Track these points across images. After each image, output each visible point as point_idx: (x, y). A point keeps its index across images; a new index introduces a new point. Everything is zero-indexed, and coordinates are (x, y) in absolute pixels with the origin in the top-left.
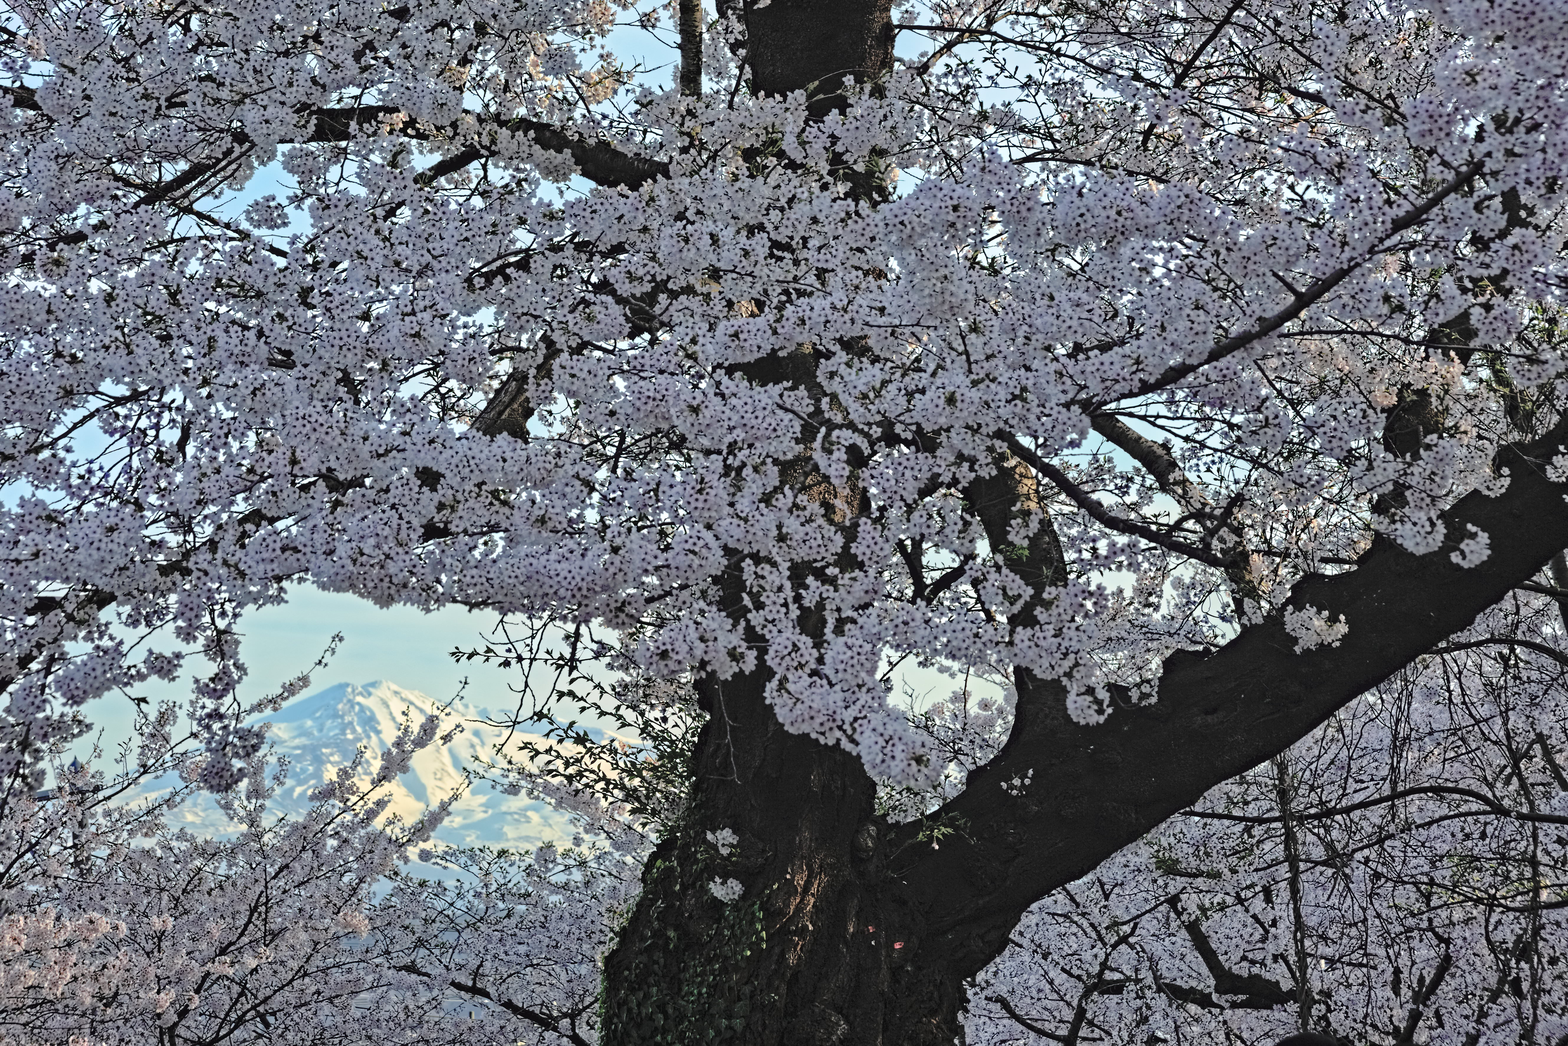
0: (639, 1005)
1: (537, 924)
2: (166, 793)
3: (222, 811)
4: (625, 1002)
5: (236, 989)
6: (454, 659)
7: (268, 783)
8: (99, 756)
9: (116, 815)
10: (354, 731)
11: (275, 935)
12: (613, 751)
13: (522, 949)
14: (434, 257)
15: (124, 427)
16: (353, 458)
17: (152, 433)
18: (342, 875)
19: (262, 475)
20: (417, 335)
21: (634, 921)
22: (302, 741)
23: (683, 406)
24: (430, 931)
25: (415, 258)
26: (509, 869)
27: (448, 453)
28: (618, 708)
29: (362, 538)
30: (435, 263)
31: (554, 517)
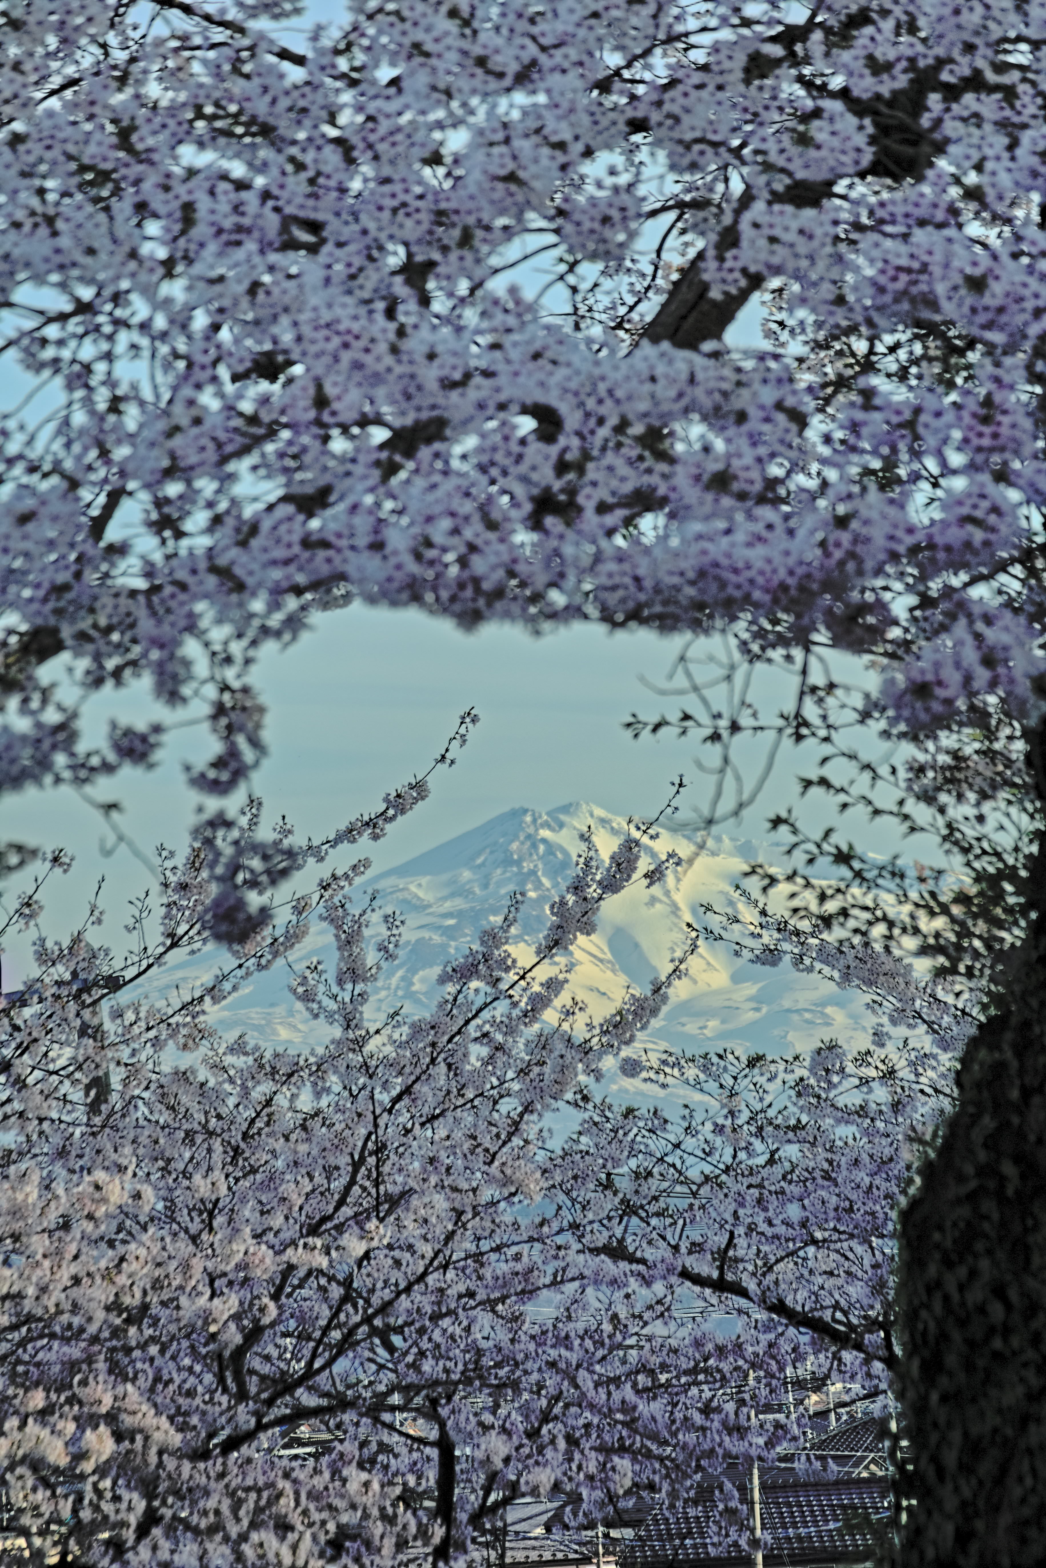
0: (961, 1288)
1: (817, 1174)
2: (207, 979)
3: (299, 1006)
4: (938, 1284)
5: (336, 1292)
6: (629, 733)
7: (371, 957)
8: (99, 921)
9: (130, 1016)
11: (395, 1201)
12: (899, 875)
13: (794, 1212)
14: (544, 49)
15: (56, 361)
16: (412, 390)
17: (101, 367)
18: (495, 1102)
19: (270, 425)
20: (511, 177)
21: (946, 1150)
22: (459, 903)
23: (958, 280)
24: (644, 1189)
25: (512, 52)
26: (769, 1087)
27: (561, 373)
28: (901, 803)
29: (429, 519)
30: (543, 59)
31: (742, 475)
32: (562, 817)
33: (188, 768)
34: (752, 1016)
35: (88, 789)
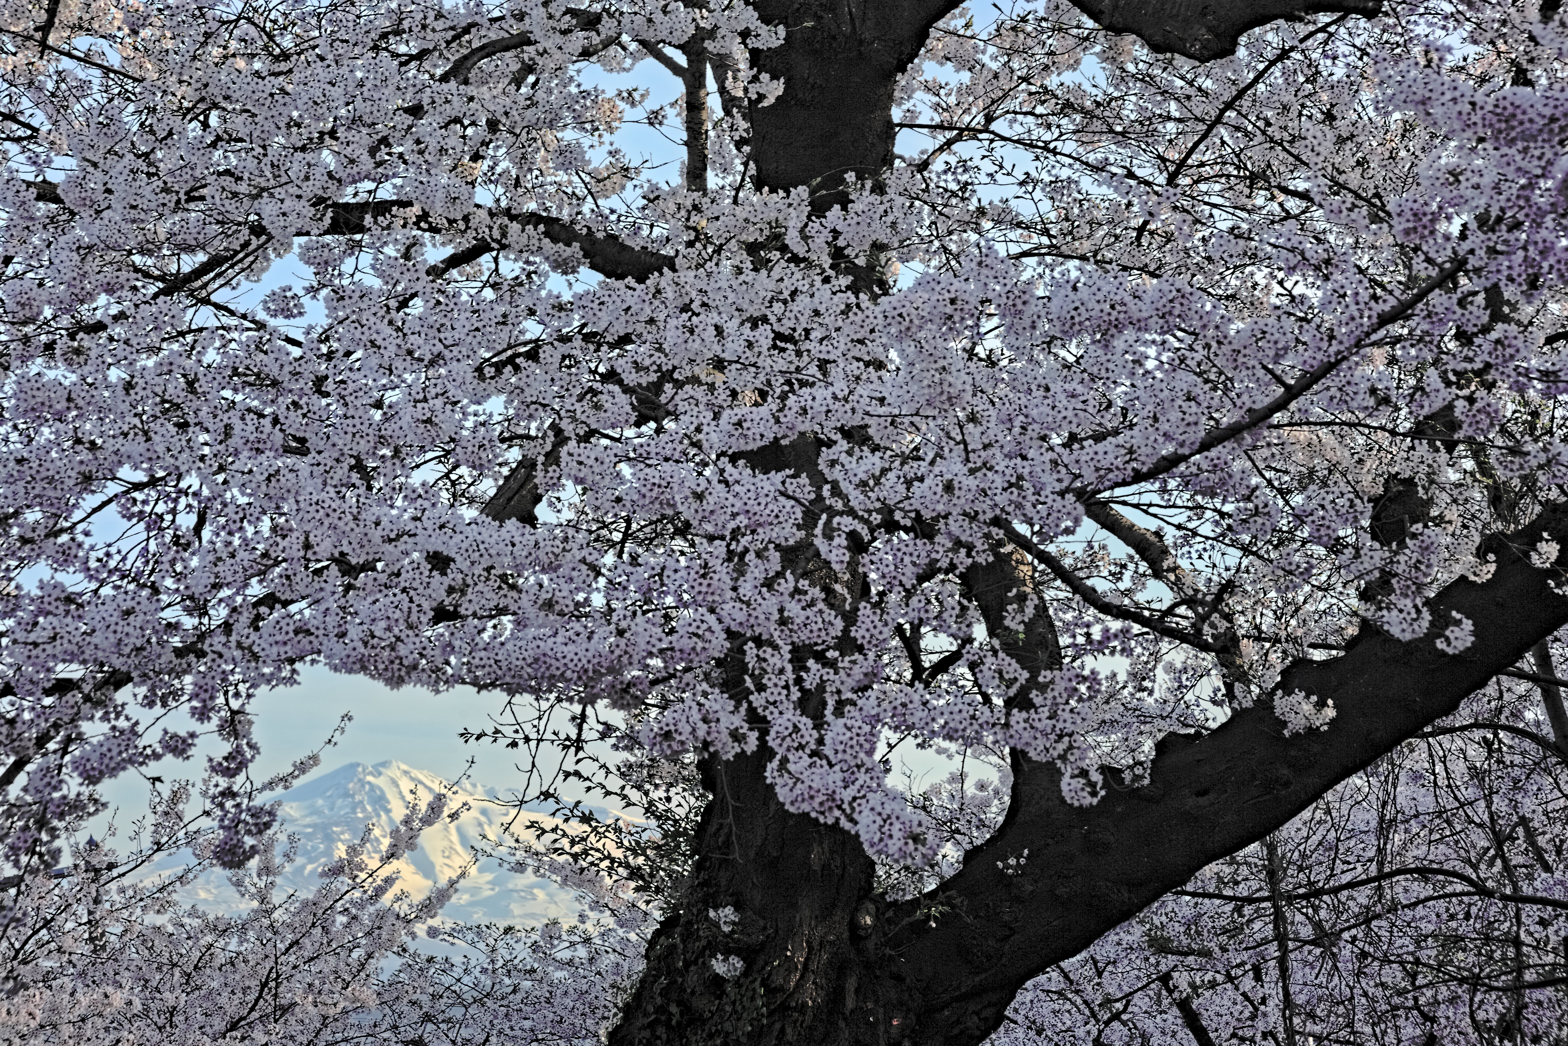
1: (542, 999)
2: (179, 870)
3: (234, 889)
6: (462, 740)
7: (278, 860)
8: (114, 834)
9: (130, 892)
10: (364, 810)
11: (286, 1009)
12: (618, 830)
13: (527, 1024)
14: (446, 347)
15: (141, 512)
16: (365, 542)
17: (168, 517)
18: (351, 951)
19: (276, 559)
20: (429, 421)
21: (637, 996)
22: (313, 819)
23: (688, 493)
24: (437, 1006)
25: (428, 347)
26: (515, 946)
27: (458, 538)
28: (623, 788)
29: (374, 620)
30: (446, 352)
31: (561, 601)
32: (381, 769)
33: (211, 759)
34: (489, 893)
35: (143, 769)
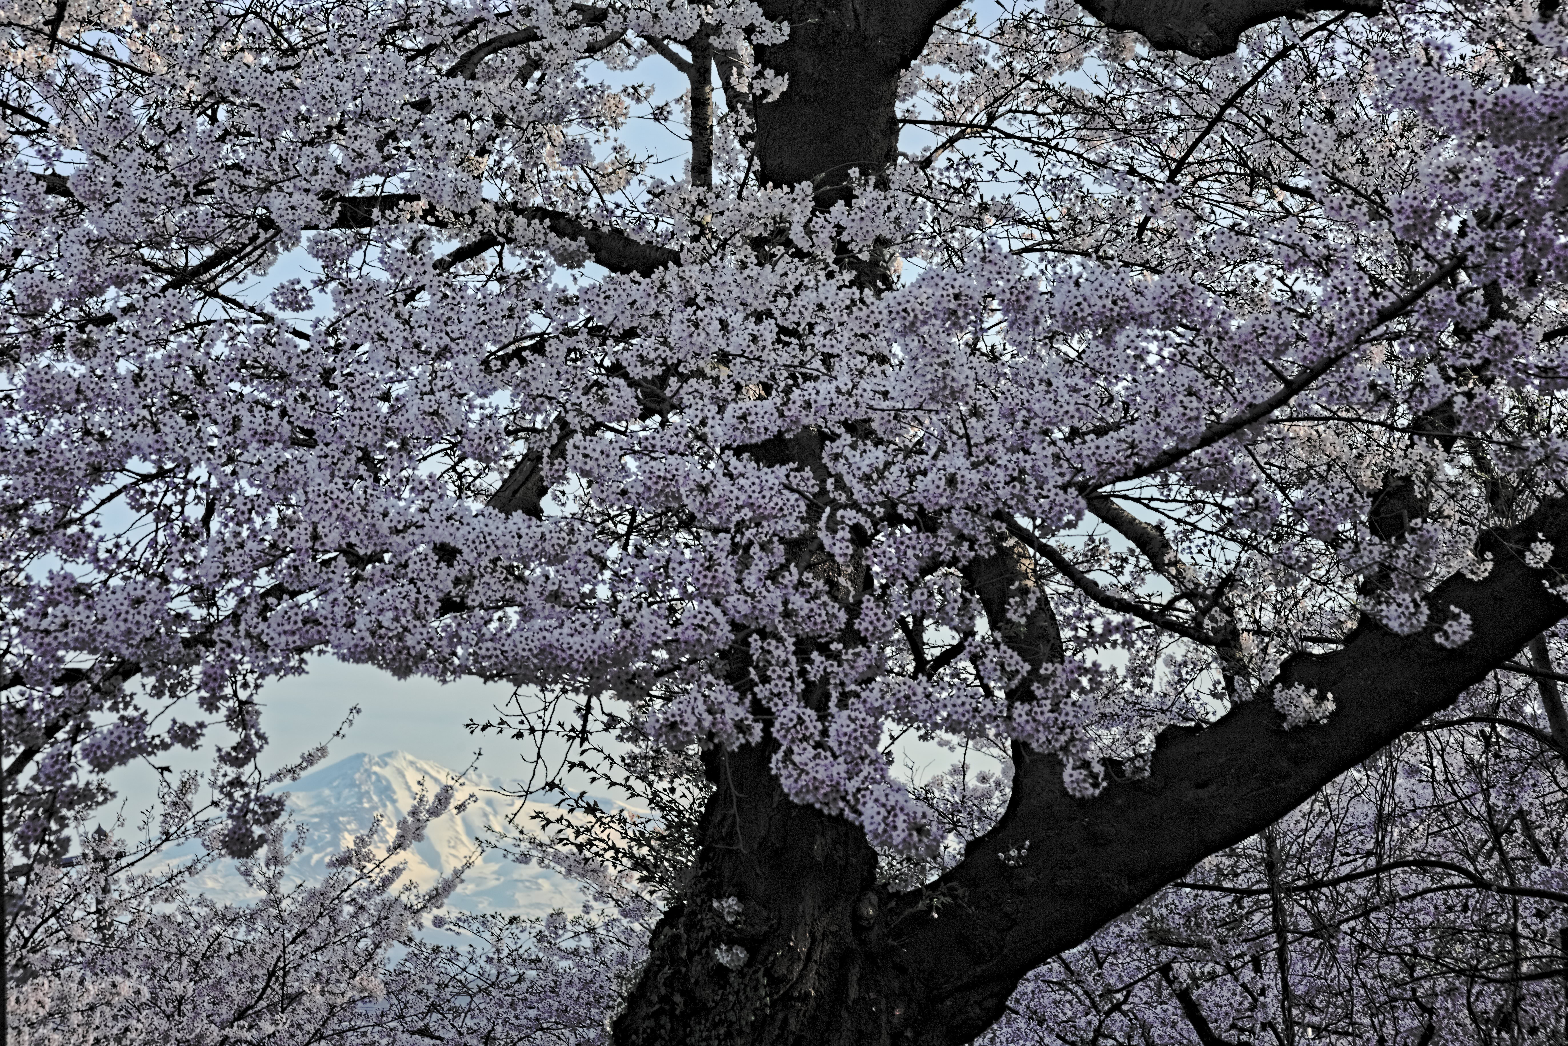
1: (547, 989)
2: (188, 860)
3: (242, 878)
6: (468, 730)
7: (286, 850)
8: (123, 825)
9: (139, 882)
10: (370, 800)
11: (294, 998)
12: (622, 821)
13: (532, 1013)
14: (453, 340)
15: (150, 503)
16: (373, 533)
17: (177, 509)
18: (358, 941)
19: (284, 550)
20: (435, 413)
21: (642, 986)
22: (320, 809)
23: (693, 485)
24: (443, 995)
25: (434, 340)
26: (520, 935)
28: (627, 779)
29: (381, 611)
30: (453, 345)
31: (567, 592)
32: (387, 760)
33: (219, 750)
34: (494, 883)
35: (152, 758)
